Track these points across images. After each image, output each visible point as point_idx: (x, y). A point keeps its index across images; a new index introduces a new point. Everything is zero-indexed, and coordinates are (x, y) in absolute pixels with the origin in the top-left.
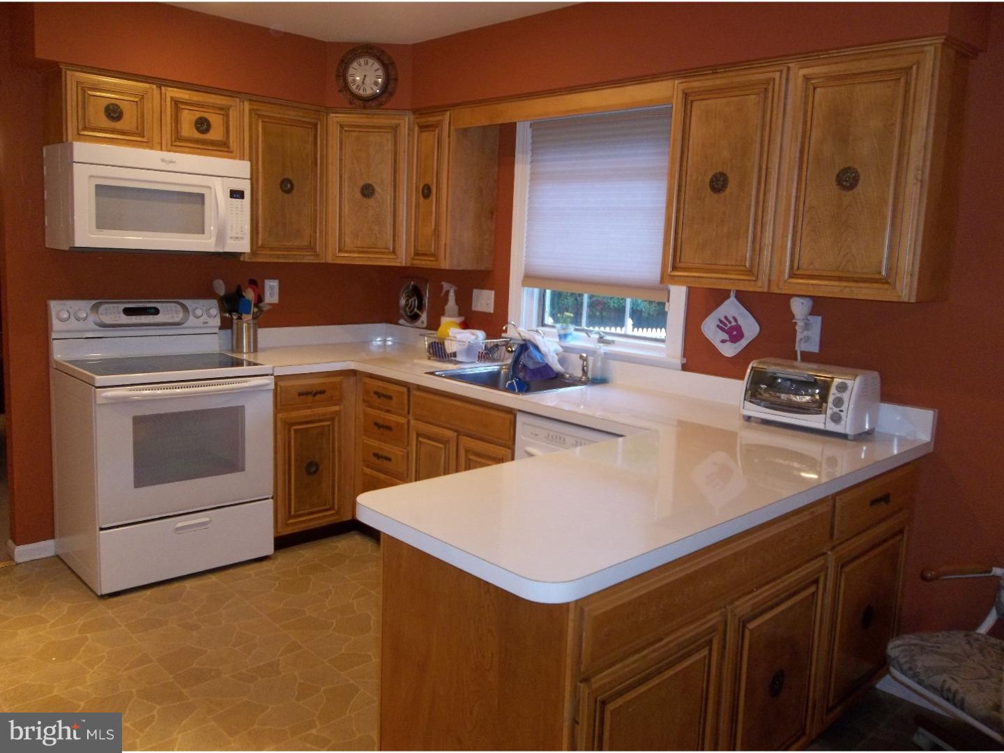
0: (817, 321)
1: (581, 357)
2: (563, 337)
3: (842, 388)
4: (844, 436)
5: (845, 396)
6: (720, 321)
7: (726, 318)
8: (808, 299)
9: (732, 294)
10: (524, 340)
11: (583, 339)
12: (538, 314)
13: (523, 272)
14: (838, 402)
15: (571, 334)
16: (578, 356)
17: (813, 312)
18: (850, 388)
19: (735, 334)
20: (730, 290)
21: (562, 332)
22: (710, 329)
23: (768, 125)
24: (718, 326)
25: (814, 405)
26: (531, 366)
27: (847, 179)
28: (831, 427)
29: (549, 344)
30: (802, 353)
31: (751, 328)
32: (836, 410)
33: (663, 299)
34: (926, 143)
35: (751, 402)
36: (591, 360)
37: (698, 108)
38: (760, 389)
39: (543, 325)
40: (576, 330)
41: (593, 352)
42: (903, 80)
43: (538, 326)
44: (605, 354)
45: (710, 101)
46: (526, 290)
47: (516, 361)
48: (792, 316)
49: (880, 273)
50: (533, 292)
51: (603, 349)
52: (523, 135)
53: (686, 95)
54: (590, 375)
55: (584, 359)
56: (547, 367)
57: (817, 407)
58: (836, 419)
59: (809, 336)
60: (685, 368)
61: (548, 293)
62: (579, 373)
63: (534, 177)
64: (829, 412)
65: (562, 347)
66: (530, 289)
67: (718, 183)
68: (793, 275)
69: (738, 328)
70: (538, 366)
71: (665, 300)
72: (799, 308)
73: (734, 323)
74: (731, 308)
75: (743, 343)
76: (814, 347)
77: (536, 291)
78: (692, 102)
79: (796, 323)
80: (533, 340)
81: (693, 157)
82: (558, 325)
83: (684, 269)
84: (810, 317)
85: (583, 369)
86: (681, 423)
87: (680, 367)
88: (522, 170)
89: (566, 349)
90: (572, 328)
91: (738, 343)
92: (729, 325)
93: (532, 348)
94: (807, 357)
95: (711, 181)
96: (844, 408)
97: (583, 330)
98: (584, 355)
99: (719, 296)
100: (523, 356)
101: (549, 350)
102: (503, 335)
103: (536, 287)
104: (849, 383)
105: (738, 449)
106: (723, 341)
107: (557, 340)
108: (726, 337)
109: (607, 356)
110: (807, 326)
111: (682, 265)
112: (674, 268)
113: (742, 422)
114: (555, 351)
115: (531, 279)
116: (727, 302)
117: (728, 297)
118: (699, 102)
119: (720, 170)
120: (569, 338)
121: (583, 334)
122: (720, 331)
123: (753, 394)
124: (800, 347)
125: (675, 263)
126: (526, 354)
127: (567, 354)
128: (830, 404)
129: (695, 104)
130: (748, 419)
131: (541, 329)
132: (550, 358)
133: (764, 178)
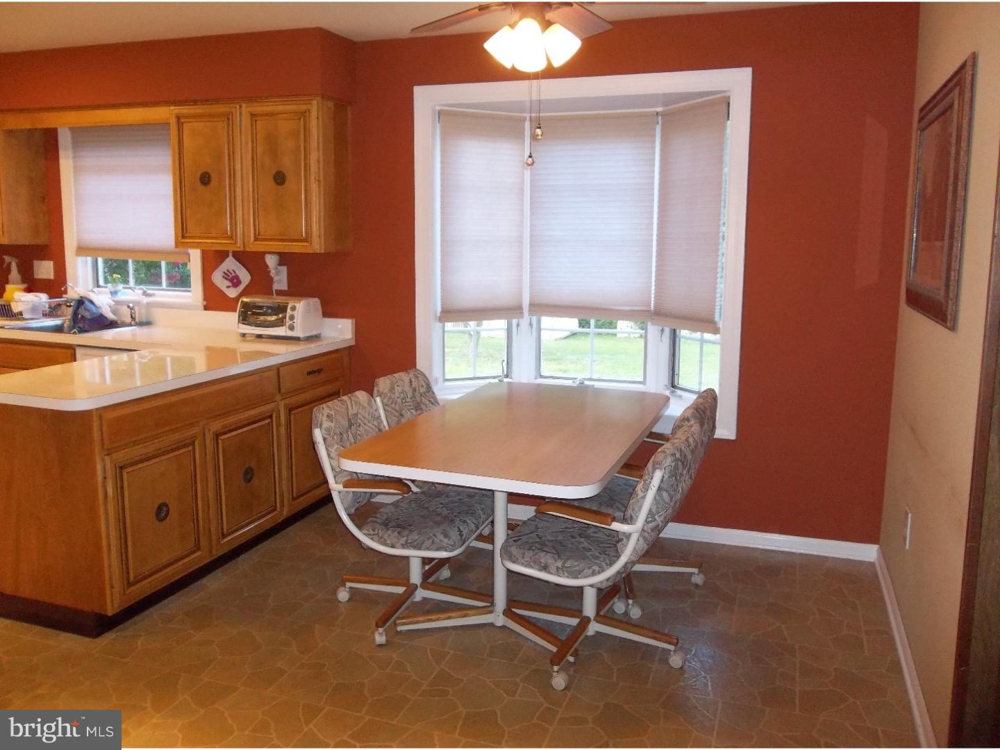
0: (284, 269)
1: (129, 307)
2: (114, 293)
3: (294, 308)
4: (298, 339)
5: (295, 313)
6: (224, 273)
7: (228, 271)
8: (275, 255)
9: (231, 254)
10: (81, 297)
11: (131, 293)
12: (93, 277)
13: (76, 245)
14: (292, 318)
15: (120, 291)
16: (126, 307)
17: (281, 263)
18: (297, 308)
19: (235, 282)
20: (228, 251)
21: (113, 290)
22: (218, 279)
23: (232, 141)
24: (223, 277)
25: (279, 321)
26: (87, 315)
27: (280, 179)
28: (290, 333)
29: (103, 301)
30: (276, 291)
31: (245, 277)
32: (291, 322)
33: (184, 260)
34: (319, 158)
35: (243, 324)
36: (136, 309)
37: (187, 128)
38: (248, 315)
39: (98, 286)
40: (124, 288)
41: (138, 303)
42: (302, 119)
43: (94, 287)
44: (148, 303)
45: (194, 123)
46: (80, 260)
47: (75, 314)
48: (267, 267)
49: (302, 236)
50: (86, 262)
51: (145, 300)
52: (64, 138)
53: (178, 118)
54: (137, 320)
55: (131, 309)
56: (102, 317)
57: (280, 323)
58: (292, 328)
59: (280, 279)
60: (206, 308)
61: (100, 260)
62: (129, 320)
63: (77, 170)
64: (287, 324)
65: (113, 301)
66: (83, 258)
67: (205, 179)
68: (256, 239)
69: (237, 277)
70: (94, 316)
71: (188, 260)
72: (271, 261)
73: (234, 274)
74: (230, 264)
75: (242, 287)
76: (284, 287)
77: (89, 259)
78: (182, 124)
79: (270, 271)
80: (88, 297)
81: (187, 161)
82: (109, 285)
83: (190, 238)
84: (279, 267)
85: (132, 316)
86: (208, 348)
87: (202, 308)
88: (66, 164)
89: (118, 303)
90: (120, 287)
91: (238, 288)
92: (231, 276)
93: (87, 303)
94: (280, 293)
95: (200, 179)
96: (295, 321)
97: (130, 288)
98: (131, 305)
99: (221, 256)
100: (80, 309)
101: (102, 304)
102: (64, 296)
103: (89, 256)
104: (297, 305)
105: (239, 355)
106: (228, 287)
107: (110, 296)
108: (230, 284)
109: (149, 305)
110: (277, 273)
111: (187, 235)
112: (183, 237)
113: (239, 338)
114: (108, 304)
115: (82, 250)
116: (228, 259)
117: (228, 256)
118: (187, 124)
119: (204, 170)
120: (119, 294)
121: (130, 291)
122: (224, 280)
123: (244, 319)
124: (276, 287)
125: (184, 233)
126: (82, 307)
127: (119, 307)
128: (287, 319)
129: (184, 125)
130: (244, 335)
131: (96, 289)
132: (104, 310)
133: (232, 176)
